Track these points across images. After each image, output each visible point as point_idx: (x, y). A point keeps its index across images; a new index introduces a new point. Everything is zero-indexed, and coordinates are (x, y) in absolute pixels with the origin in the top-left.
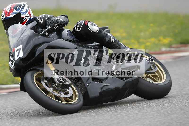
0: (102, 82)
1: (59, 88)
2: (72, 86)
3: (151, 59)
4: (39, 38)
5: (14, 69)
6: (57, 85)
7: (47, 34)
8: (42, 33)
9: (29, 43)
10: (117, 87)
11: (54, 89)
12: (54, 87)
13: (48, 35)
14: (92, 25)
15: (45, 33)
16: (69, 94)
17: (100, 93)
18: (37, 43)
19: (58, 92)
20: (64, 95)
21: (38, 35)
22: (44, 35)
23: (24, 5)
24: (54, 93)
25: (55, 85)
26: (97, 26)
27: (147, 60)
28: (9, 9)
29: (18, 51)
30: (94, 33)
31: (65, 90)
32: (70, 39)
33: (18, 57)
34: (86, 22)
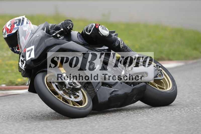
0: (111, 88)
1: (69, 91)
2: (82, 89)
3: (159, 66)
4: (50, 40)
5: (24, 70)
6: (67, 88)
7: (58, 35)
8: (54, 34)
9: (41, 44)
10: (126, 93)
11: (65, 92)
12: (65, 90)
13: (60, 37)
14: (103, 28)
15: (56, 34)
16: (79, 97)
17: (109, 99)
18: (48, 44)
19: (68, 95)
20: (75, 99)
21: (50, 37)
22: (55, 37)
23: (24, 19)
24: (64, 95)
25: (66, 88)
26: (108, 30)
27: (155, 67)
28: (10, 26)
29: (30, 52)
30: (104, 37)
31: (75, 93)
32: (80, 42)
33: (30, 58)
34: (97, 25)
